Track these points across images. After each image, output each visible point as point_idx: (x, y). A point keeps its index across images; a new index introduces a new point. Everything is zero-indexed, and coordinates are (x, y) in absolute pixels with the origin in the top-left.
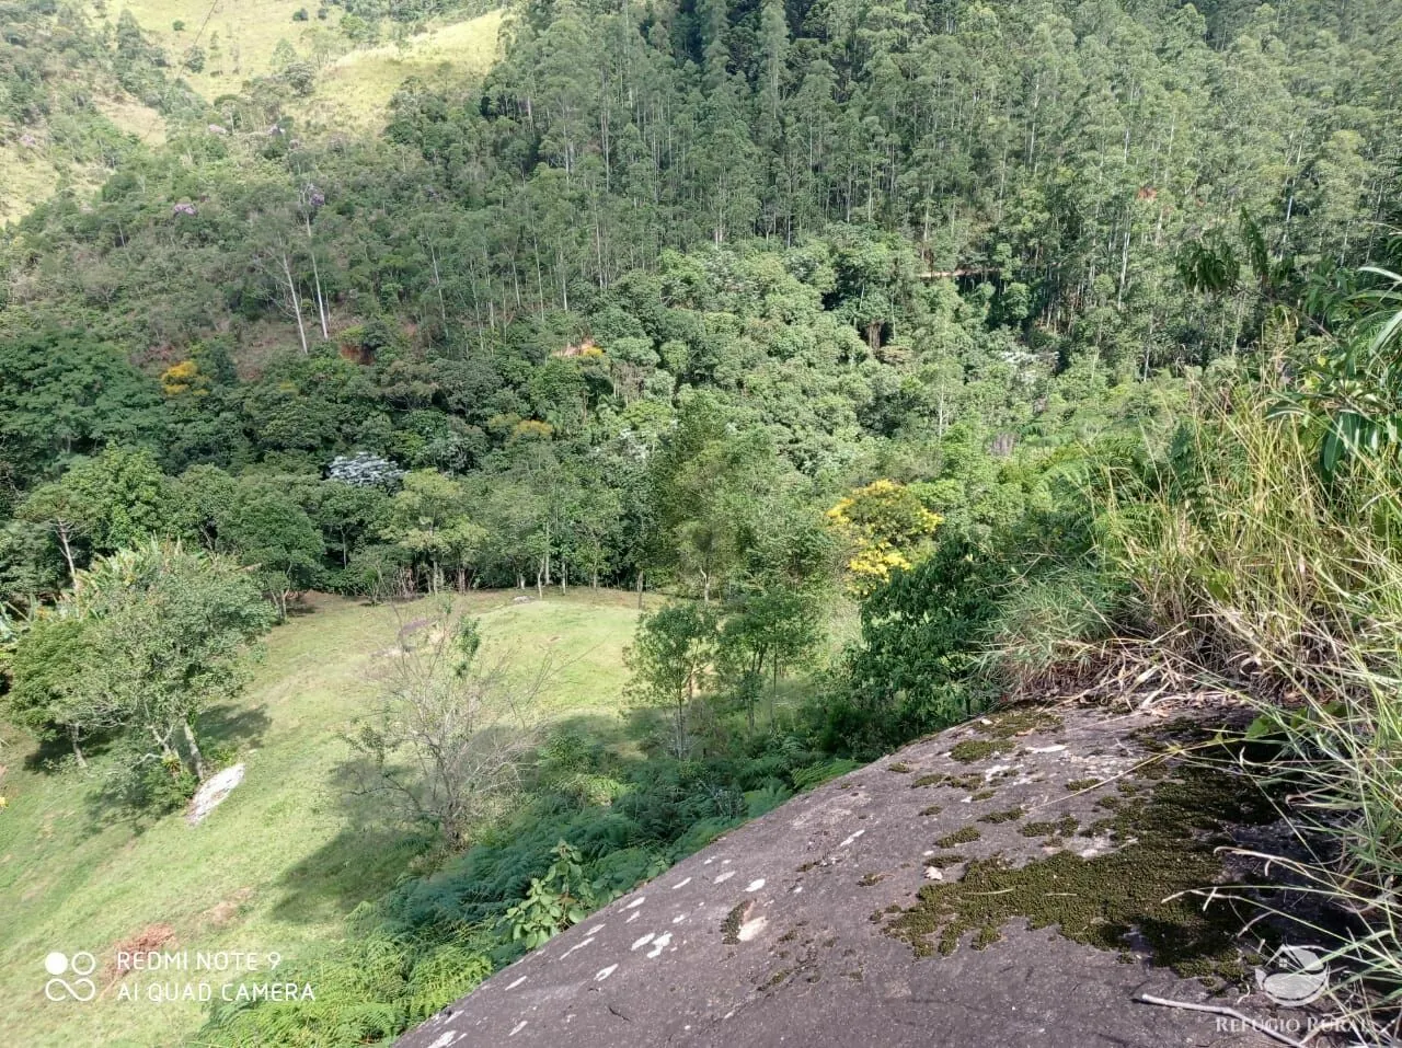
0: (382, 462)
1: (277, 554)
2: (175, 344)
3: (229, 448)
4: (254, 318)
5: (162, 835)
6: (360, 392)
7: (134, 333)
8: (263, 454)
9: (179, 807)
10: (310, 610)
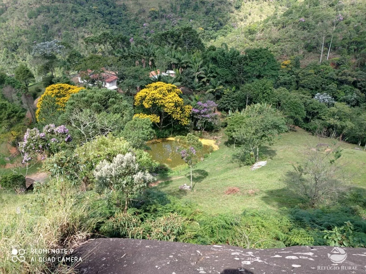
0: (330, 97)
1: (293, 114)
2: (288, 55)
3: (291, 85)
4: (310, 51)
5: (244, 169)
6: (331, 77)
7: (279, 51)
8: (299, 88)
9: (250, 165)
10: (295, 131)
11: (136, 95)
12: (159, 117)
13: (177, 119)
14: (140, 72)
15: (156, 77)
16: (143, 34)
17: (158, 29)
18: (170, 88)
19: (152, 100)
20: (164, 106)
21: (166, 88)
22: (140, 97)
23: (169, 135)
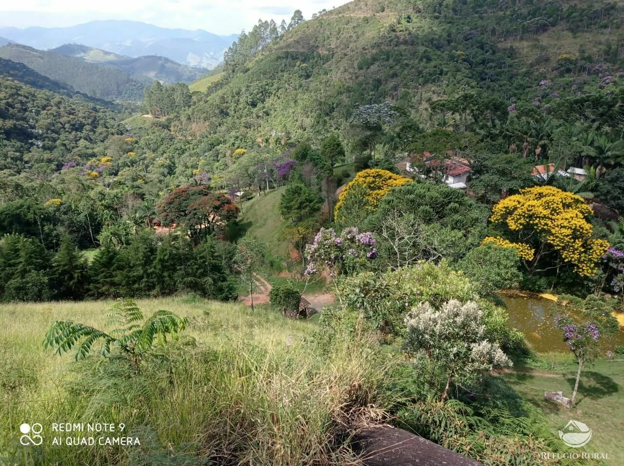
11: (497, 203)
12: (533, 251)
13: (571, 261)
14: (515, 164)
15: (545, 177)
16: (537, 98)
17: (569, 90)
18: (569, 201)
19: (527, 217)
20: (549, 232)
21: (561, 200)
22: (505, 207)
23: (546, 289)
